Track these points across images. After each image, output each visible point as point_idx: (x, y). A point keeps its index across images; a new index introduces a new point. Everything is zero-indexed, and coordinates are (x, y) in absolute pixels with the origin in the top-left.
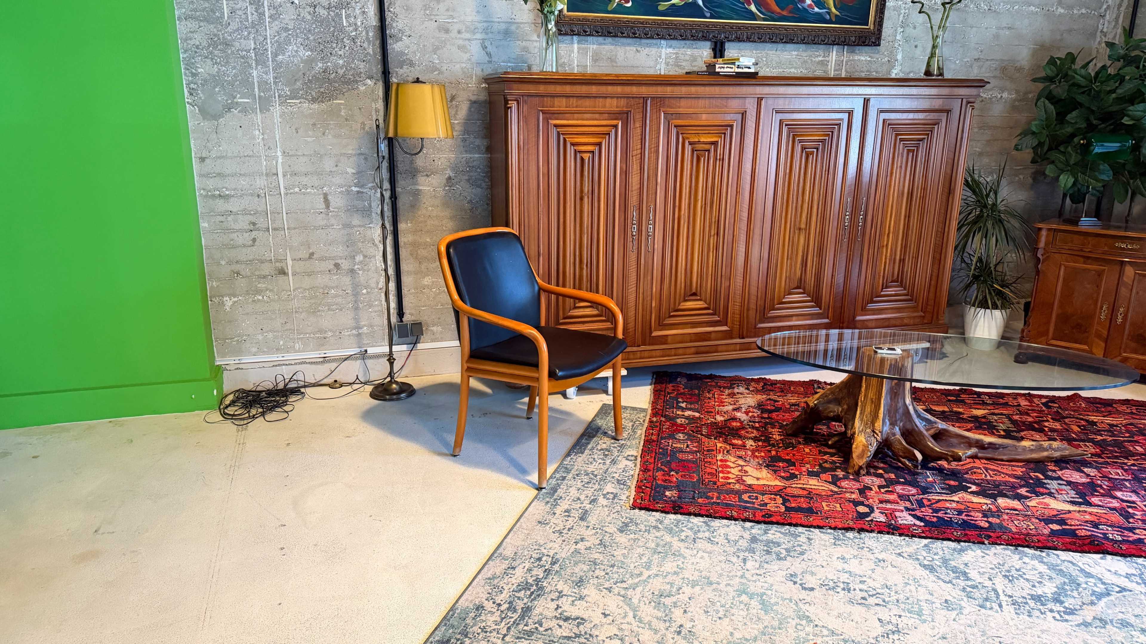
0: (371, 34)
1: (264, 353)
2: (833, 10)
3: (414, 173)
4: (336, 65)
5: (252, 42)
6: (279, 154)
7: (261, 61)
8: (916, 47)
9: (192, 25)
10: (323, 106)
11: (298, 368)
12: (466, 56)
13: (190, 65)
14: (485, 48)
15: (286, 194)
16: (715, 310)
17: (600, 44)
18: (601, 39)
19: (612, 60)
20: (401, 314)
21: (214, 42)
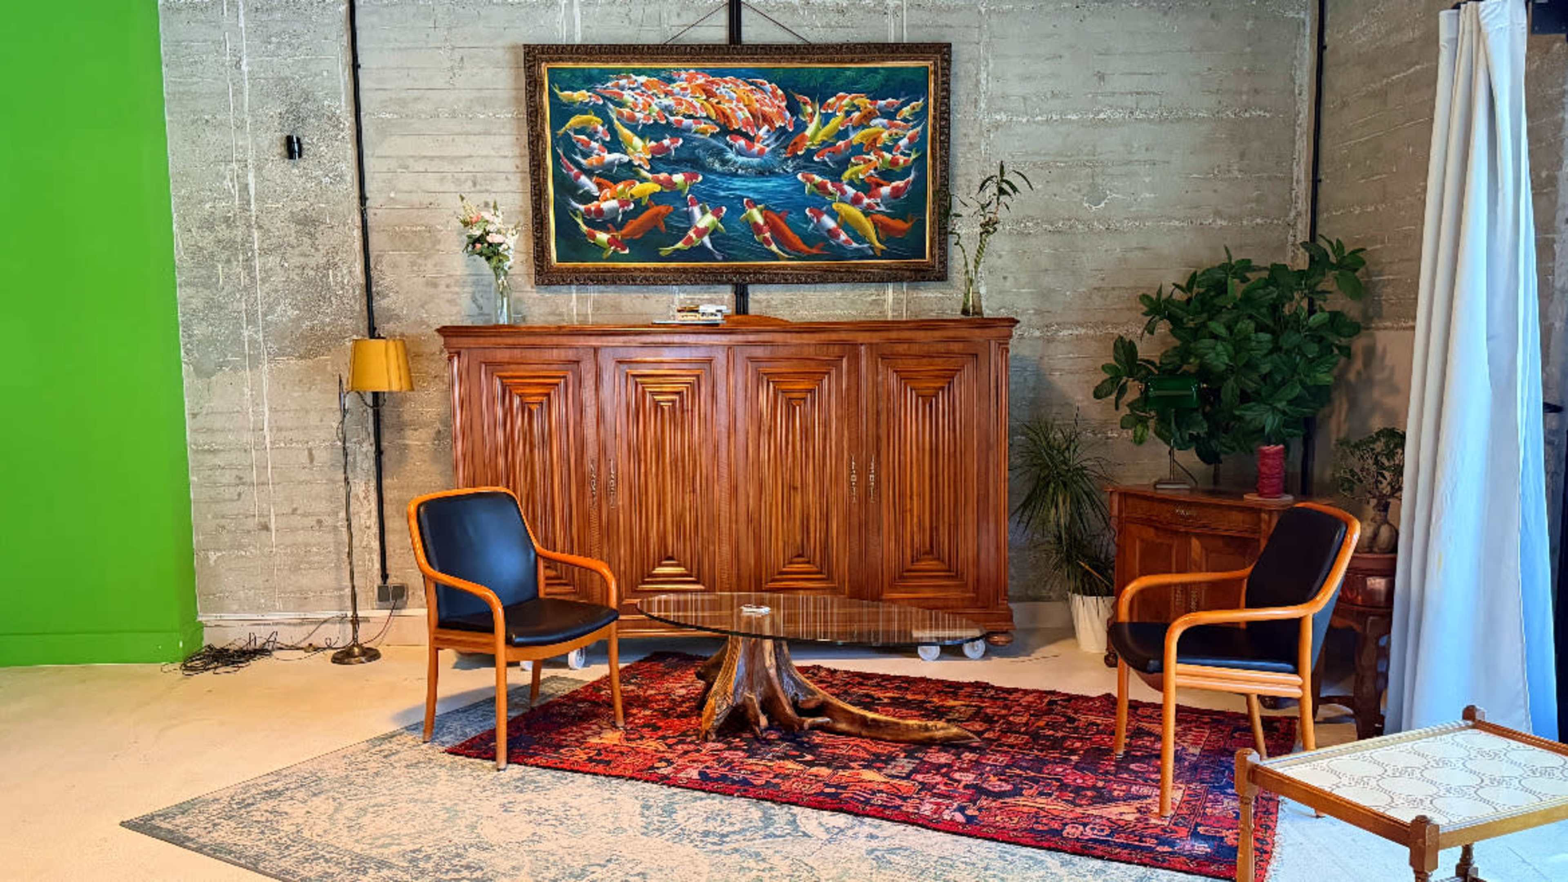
0: (357, 292)
1: (244, 611)
2: (877, 244)
3: (401, 427)
4: (322, 322)
5: (244, 304)
6: (266, 409)
7: (251, 321)
8: (1005, 278)
9: (190, 291)
10: (310, 362)
11: (275, 628)
12: (455, 310)
13: (187, 326)
14: (474, 300)
15: (272, 449)
16: (698, 576)
17: (603, 292)
18: (602, 288)
19: (617, 307)
20: (385, 576)
21: (211, 305)
